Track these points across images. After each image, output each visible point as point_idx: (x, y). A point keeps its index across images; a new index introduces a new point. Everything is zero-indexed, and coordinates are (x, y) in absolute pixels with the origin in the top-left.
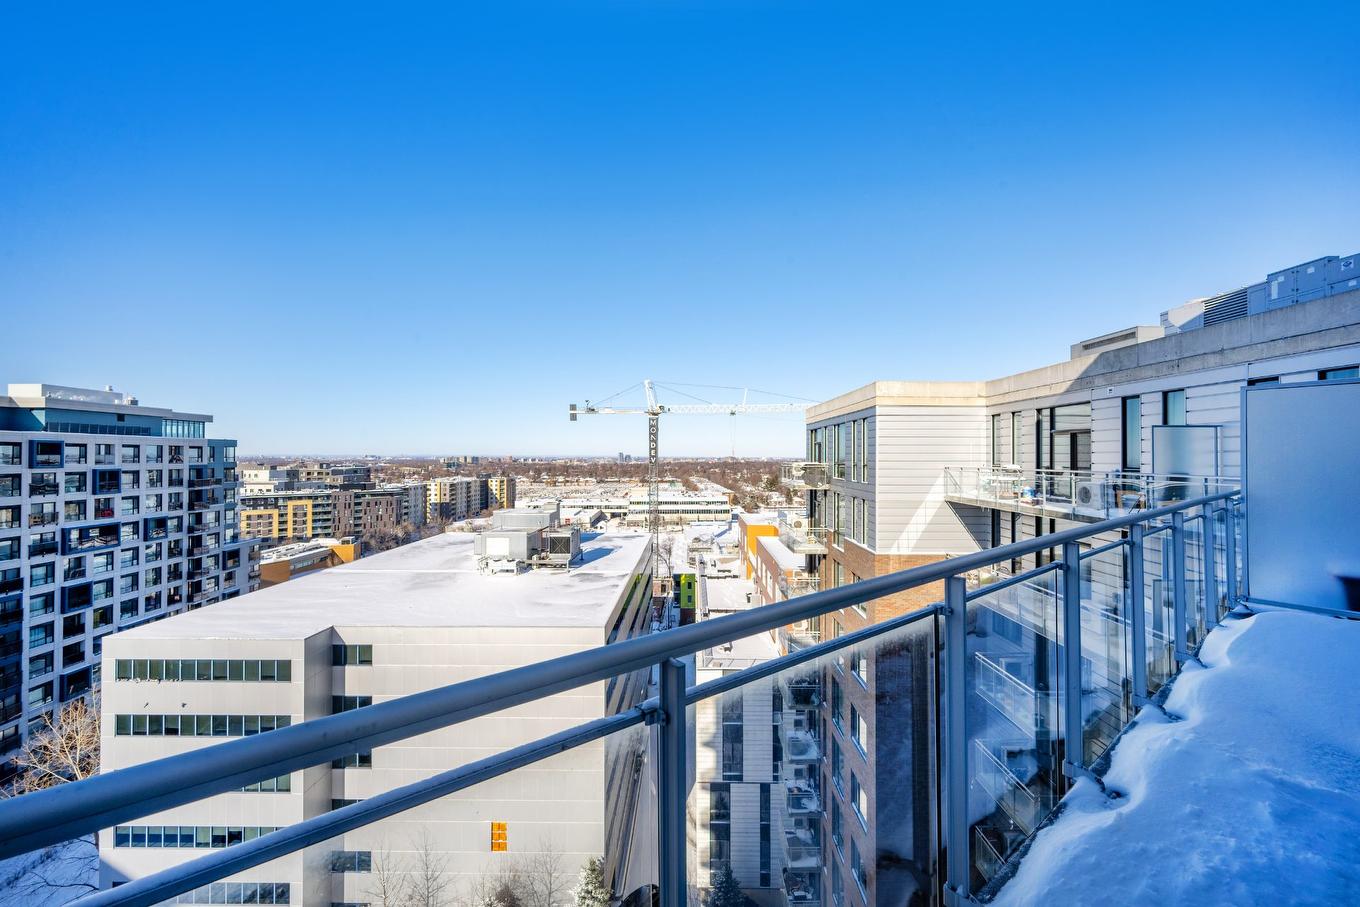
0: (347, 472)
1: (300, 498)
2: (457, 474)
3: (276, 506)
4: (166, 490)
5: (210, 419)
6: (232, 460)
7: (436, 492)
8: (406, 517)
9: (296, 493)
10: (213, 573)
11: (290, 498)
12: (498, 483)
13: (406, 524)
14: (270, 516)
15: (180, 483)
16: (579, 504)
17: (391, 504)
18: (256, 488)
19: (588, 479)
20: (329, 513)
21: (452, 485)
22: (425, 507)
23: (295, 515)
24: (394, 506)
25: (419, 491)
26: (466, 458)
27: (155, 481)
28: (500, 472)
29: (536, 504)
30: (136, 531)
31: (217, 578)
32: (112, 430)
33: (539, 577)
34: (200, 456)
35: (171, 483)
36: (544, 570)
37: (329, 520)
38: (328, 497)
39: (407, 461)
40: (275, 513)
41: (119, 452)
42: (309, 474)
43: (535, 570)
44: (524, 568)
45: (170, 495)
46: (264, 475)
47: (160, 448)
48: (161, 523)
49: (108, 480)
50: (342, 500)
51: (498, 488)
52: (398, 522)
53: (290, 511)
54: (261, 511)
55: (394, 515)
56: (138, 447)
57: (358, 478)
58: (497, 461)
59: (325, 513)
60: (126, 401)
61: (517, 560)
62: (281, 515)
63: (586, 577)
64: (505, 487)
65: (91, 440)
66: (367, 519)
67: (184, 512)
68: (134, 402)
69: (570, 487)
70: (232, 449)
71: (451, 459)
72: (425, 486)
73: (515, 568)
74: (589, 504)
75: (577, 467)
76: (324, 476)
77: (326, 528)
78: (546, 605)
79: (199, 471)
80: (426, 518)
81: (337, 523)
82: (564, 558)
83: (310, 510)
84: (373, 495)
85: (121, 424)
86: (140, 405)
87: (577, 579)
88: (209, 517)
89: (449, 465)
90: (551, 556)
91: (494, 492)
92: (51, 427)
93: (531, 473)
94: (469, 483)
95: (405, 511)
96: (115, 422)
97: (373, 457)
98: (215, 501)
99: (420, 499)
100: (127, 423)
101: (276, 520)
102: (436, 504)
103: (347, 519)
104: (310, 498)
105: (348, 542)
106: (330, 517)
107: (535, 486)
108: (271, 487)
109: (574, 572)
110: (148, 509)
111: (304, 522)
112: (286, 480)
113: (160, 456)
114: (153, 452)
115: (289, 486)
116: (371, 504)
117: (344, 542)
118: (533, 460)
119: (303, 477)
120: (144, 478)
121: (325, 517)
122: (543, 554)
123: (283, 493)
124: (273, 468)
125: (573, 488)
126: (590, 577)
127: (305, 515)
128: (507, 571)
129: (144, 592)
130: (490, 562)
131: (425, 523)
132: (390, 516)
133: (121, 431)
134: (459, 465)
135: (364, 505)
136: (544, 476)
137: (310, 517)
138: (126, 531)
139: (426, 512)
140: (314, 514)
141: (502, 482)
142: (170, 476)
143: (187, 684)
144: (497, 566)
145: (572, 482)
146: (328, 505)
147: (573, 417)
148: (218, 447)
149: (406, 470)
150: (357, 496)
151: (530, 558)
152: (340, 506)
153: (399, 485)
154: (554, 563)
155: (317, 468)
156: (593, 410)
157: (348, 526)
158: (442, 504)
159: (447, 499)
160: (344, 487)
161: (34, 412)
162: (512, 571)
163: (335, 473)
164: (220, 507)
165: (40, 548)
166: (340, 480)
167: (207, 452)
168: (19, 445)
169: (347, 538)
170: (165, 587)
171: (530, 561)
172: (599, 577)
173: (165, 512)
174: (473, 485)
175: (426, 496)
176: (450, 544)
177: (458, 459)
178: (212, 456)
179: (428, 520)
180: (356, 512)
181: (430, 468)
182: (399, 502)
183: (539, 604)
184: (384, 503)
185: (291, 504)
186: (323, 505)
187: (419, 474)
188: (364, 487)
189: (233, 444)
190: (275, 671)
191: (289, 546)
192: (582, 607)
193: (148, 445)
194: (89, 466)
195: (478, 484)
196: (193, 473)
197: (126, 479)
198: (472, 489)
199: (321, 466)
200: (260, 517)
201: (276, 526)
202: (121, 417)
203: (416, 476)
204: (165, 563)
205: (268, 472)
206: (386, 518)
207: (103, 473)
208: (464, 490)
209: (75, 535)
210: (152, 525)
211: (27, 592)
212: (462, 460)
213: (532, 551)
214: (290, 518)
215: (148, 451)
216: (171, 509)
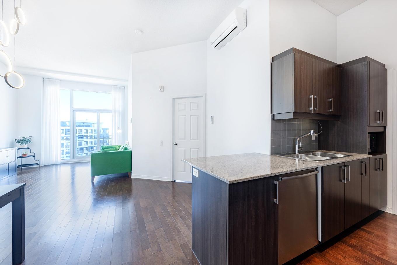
6: (108, 133)
27: (91, 138)
30: (87, 149)
32: (82, 126)
34: (101, 132)
35: (94, 138)
41: (83, 131)
45: (94, 141)
47: (92, 130)
48: (92, 147)
56: (87, 130)
65: (78, 128)
68: (87, 120)
70: (108, 130)
85: (84, 125)
96: (82, 124)
100: (85, 124)
110: (89, 145)
113: (92, 132)
114: (90, 131)
120: (89, 137)
133: (84, 126)
161: (66, 123)
168: (63, 130)
173: (93, 145)
178: (104, 132)
197: (85, 137)
202: (84, 123)
207: (80, 136)
210: (90, 148)
215: (89, 131)
216: (94, 144)
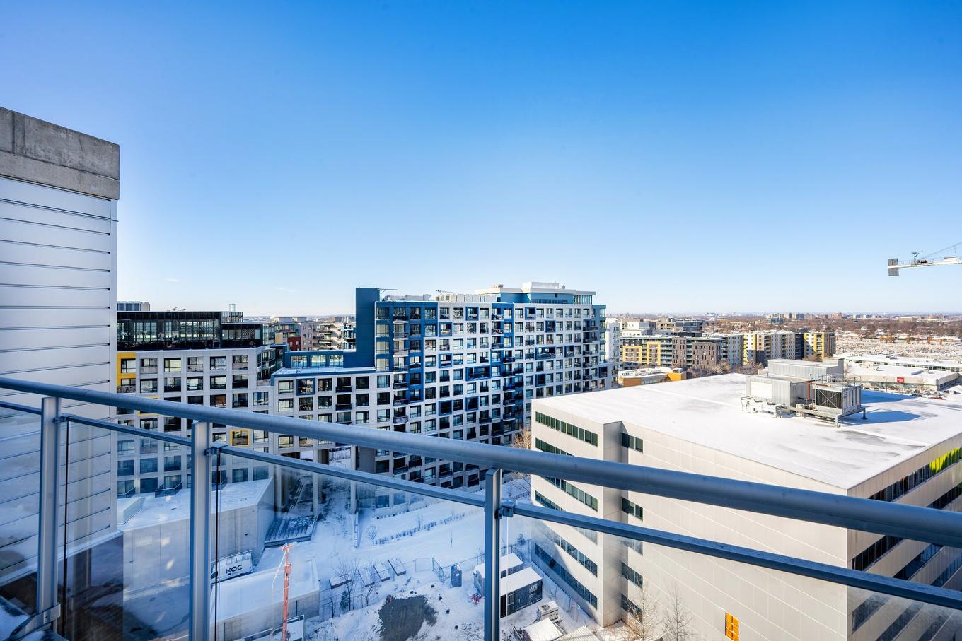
0: (686, 324)
1: (654, 340)
2: (780, 328)
3: (641, 345)
4: (573, 332)
5: (594, 293)
6: (603, 316)
7: (752, 342)
8: (724, 359)
9: (652, 337)
10: (594, 378)
11: (648, 340)
12: (815, 337)
13: (724, 364)
14: (637, 350)
15: (579, 328)
16: (920, 363)
17: (713, 349)
18: (632, 333)
19: (947, 337)
20: (671, 351)
21: (766, 337)
22: (742, 353)
23: (651, 350)
24: (715, 349)
25: (737, 340)
26: (790, 315)
27: (569, 327)
28: (825, 327)
29: (860, 358)
30: (562, 352)
31: (596, 381)
32: (553, 302)
33: (801, 425)
34: (588, 314)
35: (576, 329)
36: (810, 420)
37: (671, 356)
38: (670, 340)
39: (738, 317)
40: (640, 348)
41: (555, 312)
42: (662, 325)
43: (799, 418)
44: (784, 412)
45: (575, 334)
46: (637, 325)
48: (572, 348)
49: (551, 326)
50: (679, 344)
51: (815, 341)
52: (718, 362)
53: (648, 348)
54: (633, 346)
55: (715, 356)
56: (562, 309)
57: (693, 329)
58: (824, 317)
59: (668, 351)
60: (560, 287)
61: (778, 405)
62: (643, 350)
63: (859, 436)
64: (823, 340)
65: (545, 306)
66: (695, 358)
67: (581, 344)
68: (564, 287)
69: (914, 345)
70: (603, 310)
71: (776, 315)
72: (742, 337)
73: (774, 411)
74: (937, 364)
75: (931, 324)
76: (671, 327)
77: (668, 360)
78: (791, 450)
79: (588, 322)
80: (742, 361)
81: (675, 358)
82: (836, 412)
83: (659, 348)
84: (699, 341)
85: (556, 299)
86: (566, 288)
87: (846, 435)
88: (592, 348)
89: (773, 321)
90: (818, 407)
91: (811, 345)
92: (533, 301)
93: (863, 329)
94: (784, 336)
95: (724, 354)
96: (553, 298)
97: (712, 314)
98: (595, 339)
99: (738, 347)
100: (559, 298)
101: (640, 352)
102: (752, 351)
103: (682, 356)
104: (659, 340)
105: (677, 371)
106: (671, 353)
107: (867, 342)
108: (640, 333)
109: (845, 427)
110: (566, 343)
111: (656, 356)
112: (648, 328)
113: (571, 314)
114: (568, 312)
115: (650, 333)
116: (699, 347)
117: (675, 371)
118: (868, 316)
119: (659, 327)
120: (565, 324)
121: (668, 353)
122: (810, 405)
123: (644, 336)
124: (642, 321)
125: (920, 346)
126: (864, 437)
127: (656, 351)
128: (769, 412)
129: (565, 383)
130: (752, 402)
131: (742, 365)
132: (712, 357)
133: (556, 302)
134: (782, 321)
135: (693, 347)
136: (880, 332)
137: (659, 353)
138: (558, 351)
139: (742, 357)
140: (662, 351)
141: (819, 336)
142: (576, 325)
143: (562, 434)
144: (758, 406)
145: (918, 340)
146: (670, 346)
147: (894, 272)
148: (597, 309)
149: (736, 324)
150: (688, 341)
151: (794, 405)
152: (678, 347)
153: (721, 335)
154: (824, 416)
155: (667, 321)
156: (926, 262)
157: (682, 361)
158: (757, 352)
159: (763, 348)
160: (681, 335)
161: (528, 295)
162: (773, 413)
163: (678, 325)
164: (597, 342)
165: (529, 356)
166: (681, 330)
167: (591, 312)
168: (522, 309)
169: (676, 369)
170: (574, 382)
171: (793, 409)
172: (877, 440)
173: (573, 343)
174: (788, 338)
175: (743, 345)
176: (733, 382)
177: (783, 315)
178: (594, 314)
179: (745, 364)
180: (688, 351)
181: (756, 322)
182: (719, 348)
183: (785, 448)
184: (707, 347)
185: (649, 343)
186: (667, 346)
187: (745, 327)
188: (694, 335)
189: (604, 307)
190: (590, 438)
191: (643, 370)
192: (831, 462)
193: (566, 308)
194: (544, 319)
195: (793, 337)
196: (585, 323)
197: (557, 325)
198: (788, 341)
199: (670, 320)
200: (632, 350)
201: (640, 357)
202: (556, 295)
203: (743, 329)
204: (574, 369)
205: (638, 323)
206: (708, 358)
207: (550, 322)
208: (779, 341)
209: (540, 350)
210: (568, 349)
211: (525, 374)
212: (787, 317)
213: (798, 399)
214: (648, 352)
215: (566, 311)
216: (576, 342)
